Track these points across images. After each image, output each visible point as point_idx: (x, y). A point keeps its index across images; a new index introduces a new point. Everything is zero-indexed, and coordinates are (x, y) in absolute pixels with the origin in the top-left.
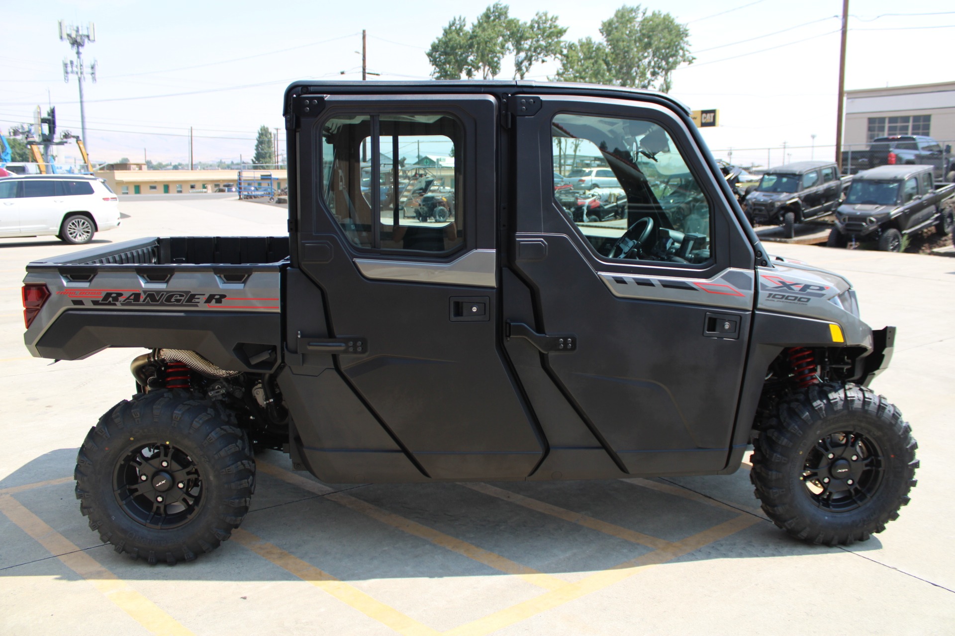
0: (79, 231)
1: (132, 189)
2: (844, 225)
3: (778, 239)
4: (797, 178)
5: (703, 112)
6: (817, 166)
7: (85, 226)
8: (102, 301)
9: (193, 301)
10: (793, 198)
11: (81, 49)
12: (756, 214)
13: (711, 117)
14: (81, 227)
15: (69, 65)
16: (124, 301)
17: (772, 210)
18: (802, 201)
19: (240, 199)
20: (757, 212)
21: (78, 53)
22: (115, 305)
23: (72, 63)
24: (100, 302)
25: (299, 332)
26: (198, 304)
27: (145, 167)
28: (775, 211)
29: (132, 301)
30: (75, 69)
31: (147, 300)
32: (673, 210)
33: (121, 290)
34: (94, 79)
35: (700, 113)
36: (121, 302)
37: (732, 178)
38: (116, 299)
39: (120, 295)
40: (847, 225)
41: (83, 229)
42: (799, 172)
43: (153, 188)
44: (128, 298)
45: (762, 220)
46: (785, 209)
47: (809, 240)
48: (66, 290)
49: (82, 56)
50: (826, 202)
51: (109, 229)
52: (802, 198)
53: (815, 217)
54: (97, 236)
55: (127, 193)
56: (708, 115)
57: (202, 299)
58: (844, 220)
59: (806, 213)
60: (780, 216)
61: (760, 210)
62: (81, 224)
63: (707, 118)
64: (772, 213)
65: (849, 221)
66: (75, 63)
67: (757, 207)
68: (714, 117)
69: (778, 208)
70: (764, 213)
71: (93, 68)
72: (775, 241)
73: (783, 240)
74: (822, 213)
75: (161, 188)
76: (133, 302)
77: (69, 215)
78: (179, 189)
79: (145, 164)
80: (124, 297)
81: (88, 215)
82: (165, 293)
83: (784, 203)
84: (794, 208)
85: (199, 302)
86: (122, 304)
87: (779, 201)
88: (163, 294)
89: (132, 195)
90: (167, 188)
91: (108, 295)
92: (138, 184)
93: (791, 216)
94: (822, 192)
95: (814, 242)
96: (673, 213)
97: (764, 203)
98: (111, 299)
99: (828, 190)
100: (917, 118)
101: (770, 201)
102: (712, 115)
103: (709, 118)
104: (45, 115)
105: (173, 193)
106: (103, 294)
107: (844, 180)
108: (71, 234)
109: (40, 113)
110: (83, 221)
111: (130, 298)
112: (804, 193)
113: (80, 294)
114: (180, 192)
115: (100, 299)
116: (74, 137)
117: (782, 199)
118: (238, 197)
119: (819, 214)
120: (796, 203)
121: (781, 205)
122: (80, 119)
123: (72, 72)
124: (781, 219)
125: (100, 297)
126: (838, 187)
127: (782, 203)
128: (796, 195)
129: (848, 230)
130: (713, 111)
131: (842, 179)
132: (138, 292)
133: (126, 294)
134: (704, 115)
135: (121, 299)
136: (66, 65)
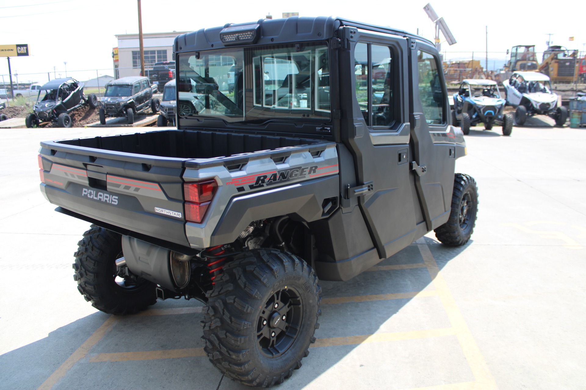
2: (167, 113)
3: (126, 125)
4: (130, 87)
5: (18, 46)
6: (139, 80)
8: (255, 184)
9: (303, 174)
10: (130, 99)
12: (108, 111)
13: (24, 49)
16: (268, 182)
17: (119, 108)
18: (135, 101)
20: (109, 109)
22: (263, 186)
24: (254, 186)
25: (349, 185)
26: (305, 175)
28: (121, 108)
29: (272, 180)
31: (280, 179)
32: (48, 111)
33: (265, 173)
35: (15, 47)
36: (266, 183)
37: (80, 89)
38: (263, 181)
39: (265, 177)
40: (168, 113)
42: (131, 84)
44: (270, 179)
45: (113, 114)
46: (127, 106)
47: (142, 124)
48: (233, 180)
50: (146, 101)
52: (135, 99)
53: (142, 110)
56: (22, 48)
57: (307, 171)
58: (166, 110)
59: (138, 108)
60: (123, 111)
61: (111, 108)
63: (22, 50)
64: (119, 110)
65: (168, 110)
67: (109, 106)
68: (27, 50)
69: (122, 106)
70: (114, 109)
72: (125, 126)
73: (129, 125)
74: (145, 107)
76: (273, 182)
80: (268, 179)
82: (289, 171)
83: (126, 102)
84: (131, 105)
85: (305, 174)
86: (267, 185)
87: (123, 102)
88: (288, 172)
91: (259, 178)
93: (130, 110)
94: (144, 95)
95: (145, 125)
96: (49, 113)
97: (114, 103)
98: (260, 182)
99: (146, 93)
100: (159, 52)
101: (117, 102)
102: (25, 48)
103: (23, 50)
106: (256, 179)
107: (153, 87)
111: (272, 178)
112: (135, 96)
113: (242, 181)
115: (254, 183)
117: (124, 100)
119: (143, 108)
120: (132, 102)
121: (124, 104)
124: (125, 112)
125: (254, 181)
126: (151, 91)
127: (124, 103)
128: (131, 97)
129: (169, 116)
130: (26, 46)
131: (152, 86)
132: (275, 173)
133: (269, 177)
134: (19, 48)
135: (266, 180)
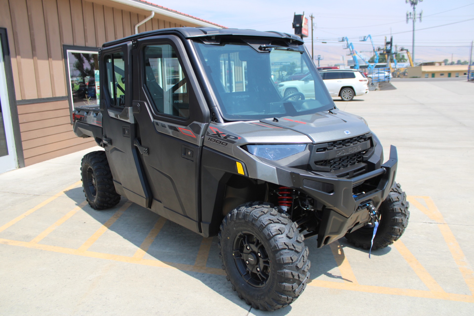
0: (347, 95)
1: (430, 75)
7: (350, 93)
11: (416, 6)
14: (348, 93)
15: (409, 15)
19: (468, 81)
21: (414, 8)
23: (410, 13)
27: (443, 64)
30: (412, 16)
34: (421, 20)
41: (350, 94)
43: (442, 75)
49: (416, 10)
51: (361, 95)
54: (355, 98)
55: (427, 77)
62: (348, 92)
66: (412, 14)
71: (420, 14)
75: (446, 75)
77: (343, 88)
78: (457, 75)
79: (443, 62)
81: (351, 88)
89: (430, 78)
90: (450, 74)
92: (433, 73)
104: (389, 40)
105: (453, 77)
108: (344, 96)
109: (386, 40)
110: (349, 90)
114: (457, 77)
116: (405, 50)
118: (467, 80)
122: (412, 41)
123: (410, 18)
136: (407, 15)
